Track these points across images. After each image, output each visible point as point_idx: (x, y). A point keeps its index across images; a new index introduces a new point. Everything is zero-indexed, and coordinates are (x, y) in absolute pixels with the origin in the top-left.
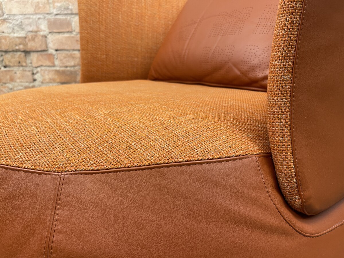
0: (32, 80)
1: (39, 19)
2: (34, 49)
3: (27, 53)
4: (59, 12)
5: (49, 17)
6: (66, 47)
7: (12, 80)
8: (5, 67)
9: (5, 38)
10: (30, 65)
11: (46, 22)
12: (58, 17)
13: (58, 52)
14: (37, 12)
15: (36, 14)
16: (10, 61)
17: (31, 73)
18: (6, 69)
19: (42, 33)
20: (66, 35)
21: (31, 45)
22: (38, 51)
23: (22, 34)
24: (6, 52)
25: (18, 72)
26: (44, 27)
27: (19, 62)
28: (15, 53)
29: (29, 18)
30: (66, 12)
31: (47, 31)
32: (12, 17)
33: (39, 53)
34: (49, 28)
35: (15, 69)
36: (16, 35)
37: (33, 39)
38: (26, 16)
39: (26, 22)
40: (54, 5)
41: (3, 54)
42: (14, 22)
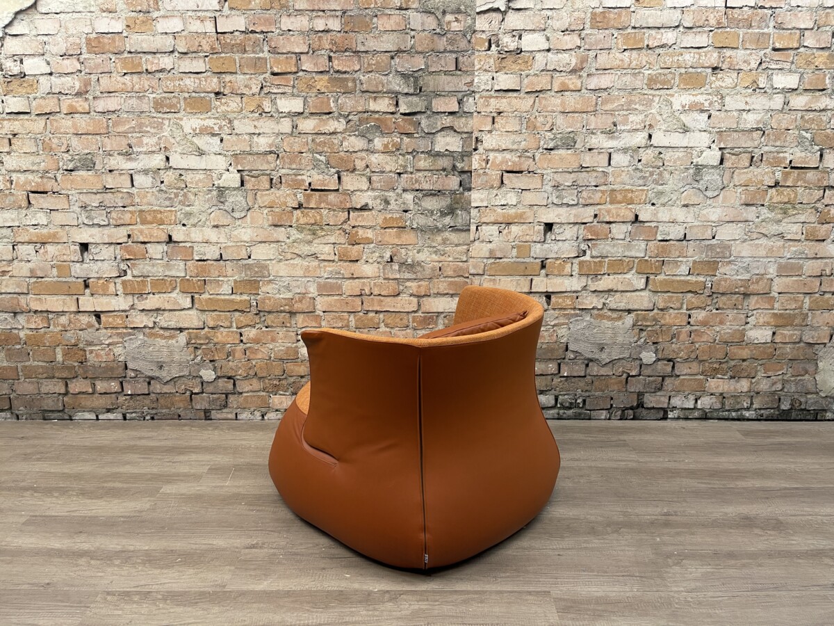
0: (295, 341)
1: (308, 281)
2: (300, 310)
3: (292, 314)
4: (330, 276)
5: (320, 280)
6: (334, 309)
7: (273, 340)
8: (267, 327)
9: (269, 299)
10: (295, 326)
11: (316, 285)
12: (329, 280)
13: (325, 314)
14: (306, 275)
15: (305, 277)
16: (272, 322)
17: (295, 333)
18: (267, 329)
19: (310, 295)
20: (336, 298)
21: (297, 307)
22: (304, 312)
23: (289, 295)
24: (269, 312)
25: (280, 333)
26: (313, 290)
27: (283, 323)
28: (279, 314)
29: (298, 280)
30: (337, 276)
31: (316, 294)
32: (278, 279)
33: (305, 314)
34: (318, 291)
35: (278, 329)
36: (281, 296)
37: (300, 301)
38: (294, 279)
39: (294, 284)
40: (325, 269)
41: (266, 314)
42: (280, 283)
